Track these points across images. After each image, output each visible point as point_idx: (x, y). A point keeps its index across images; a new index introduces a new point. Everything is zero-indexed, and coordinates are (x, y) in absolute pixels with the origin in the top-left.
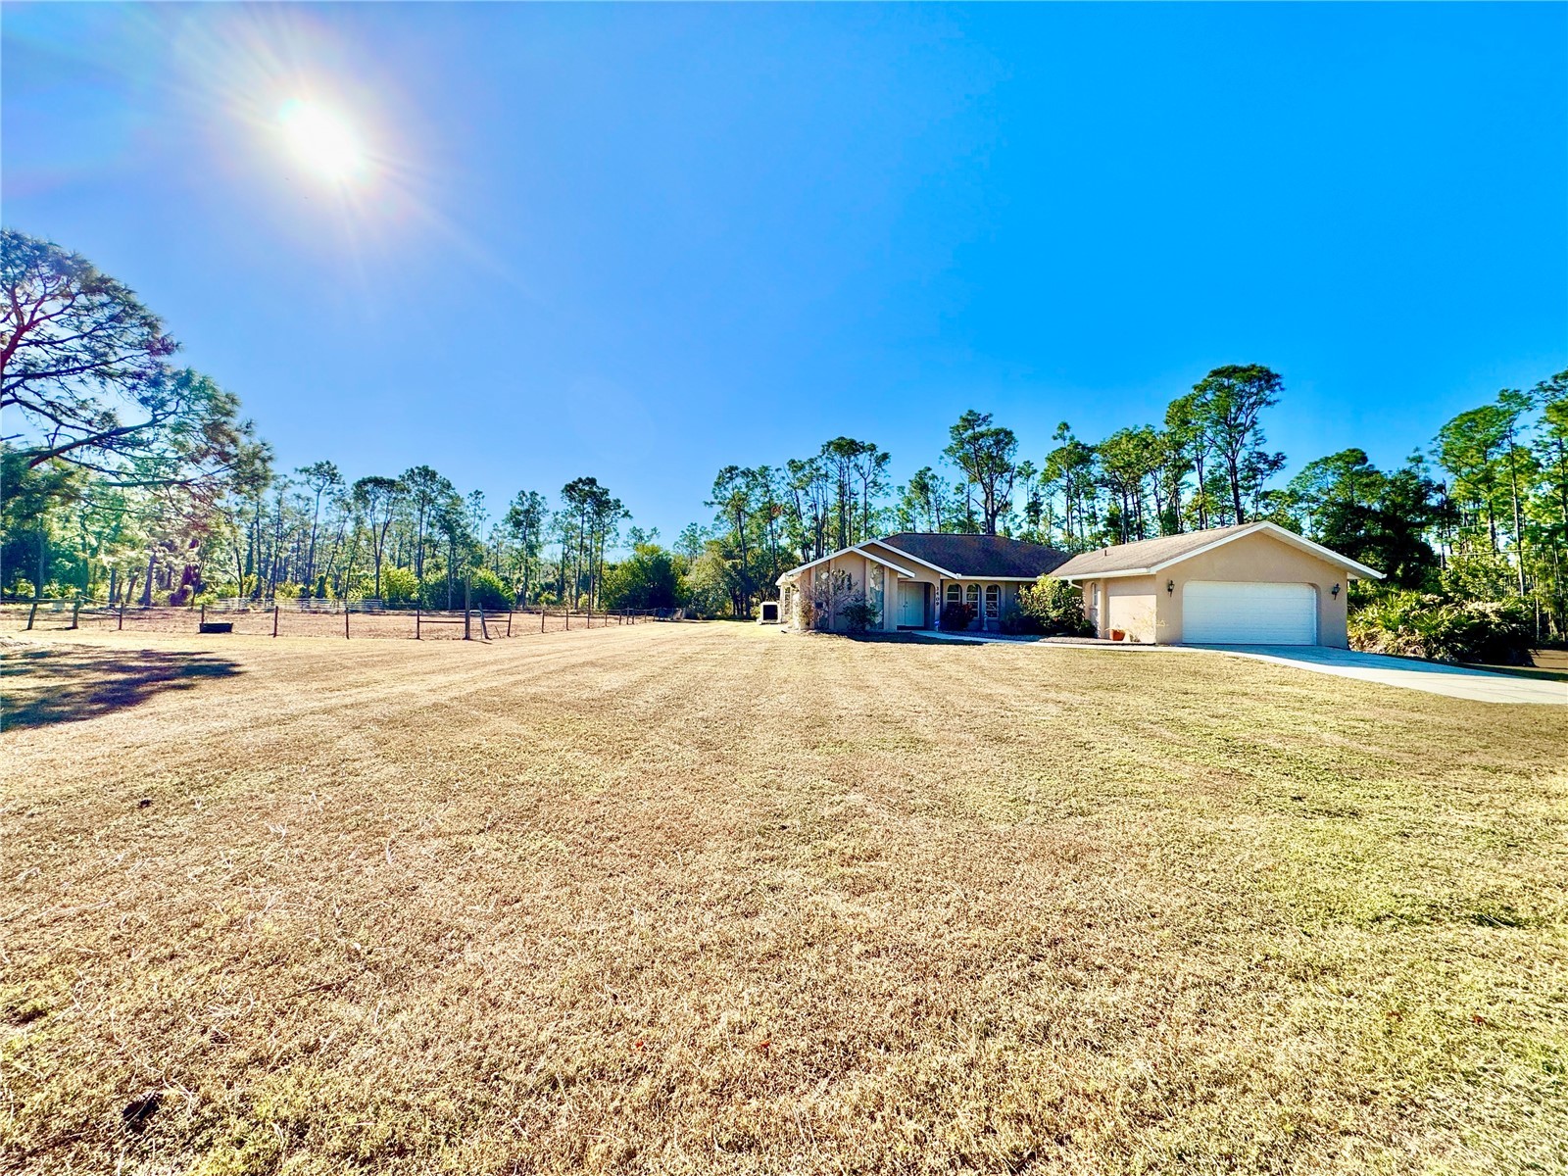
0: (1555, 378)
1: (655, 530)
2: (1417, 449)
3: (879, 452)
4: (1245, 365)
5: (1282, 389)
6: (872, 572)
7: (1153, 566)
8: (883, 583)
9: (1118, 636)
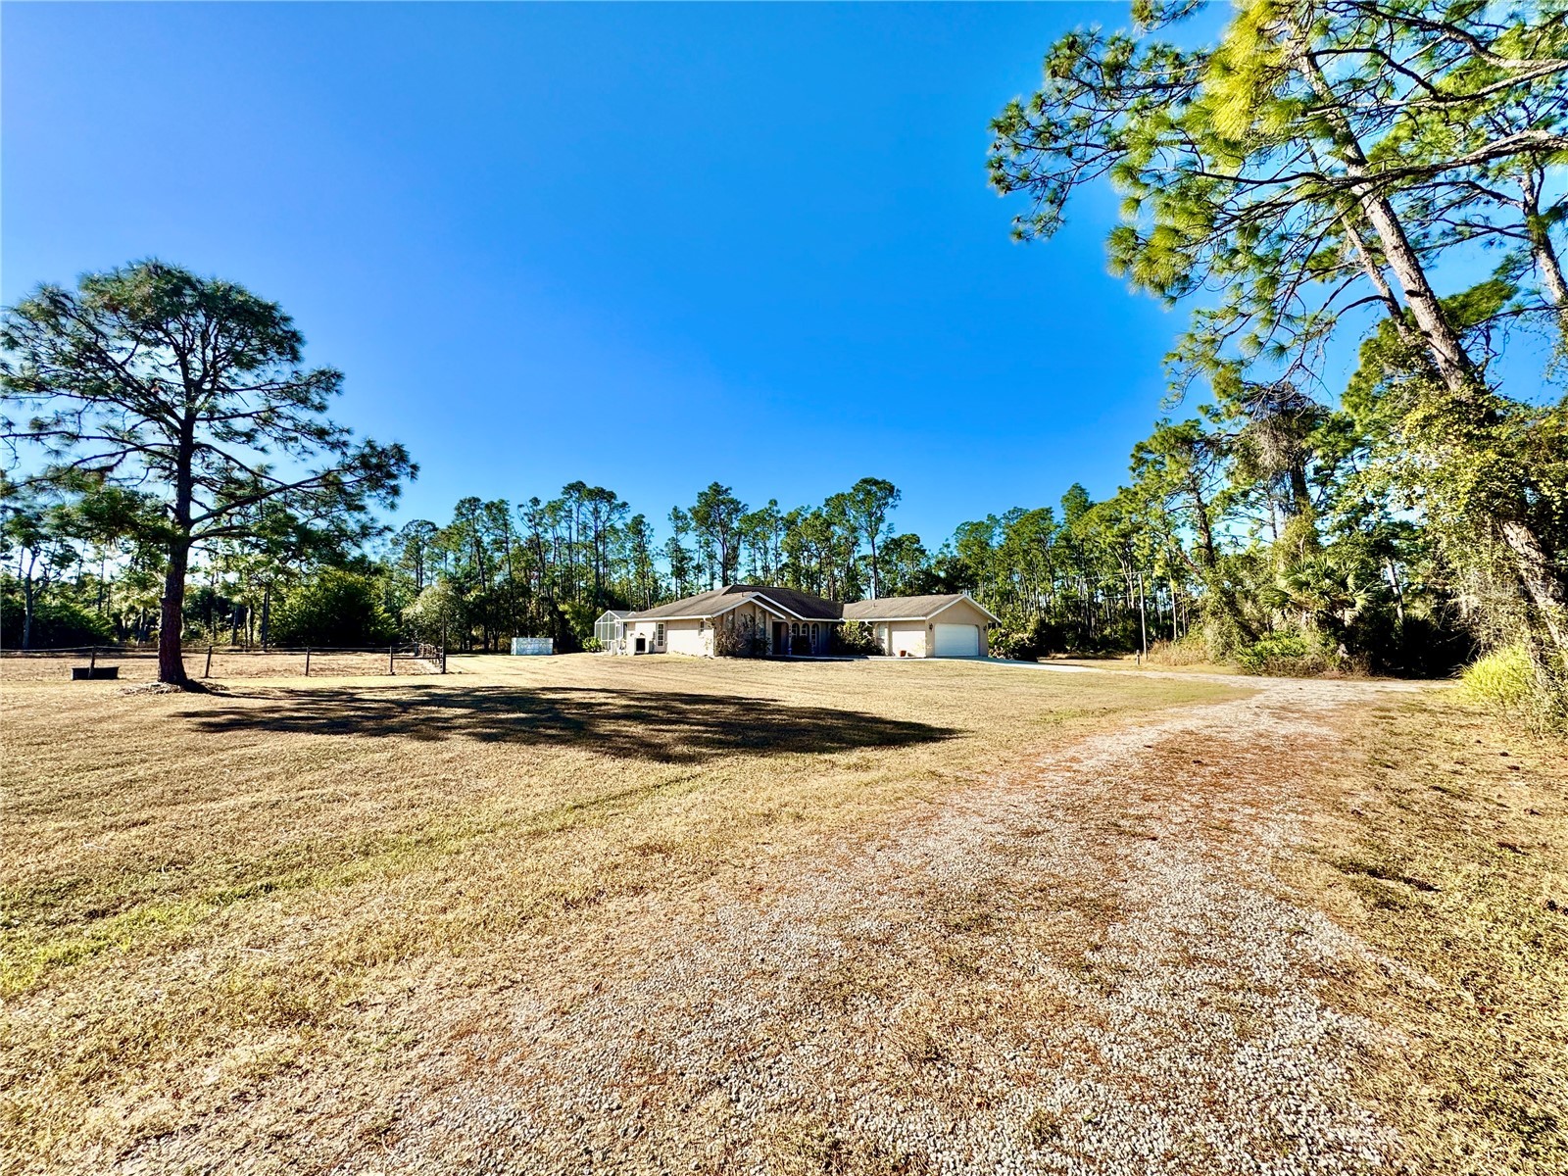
0: (1009, 512)
2: (946, 540)
5: (899, 499)
6: (758, 616)
7: (926, 615)
8: (765, 622)
9: (903, 653)
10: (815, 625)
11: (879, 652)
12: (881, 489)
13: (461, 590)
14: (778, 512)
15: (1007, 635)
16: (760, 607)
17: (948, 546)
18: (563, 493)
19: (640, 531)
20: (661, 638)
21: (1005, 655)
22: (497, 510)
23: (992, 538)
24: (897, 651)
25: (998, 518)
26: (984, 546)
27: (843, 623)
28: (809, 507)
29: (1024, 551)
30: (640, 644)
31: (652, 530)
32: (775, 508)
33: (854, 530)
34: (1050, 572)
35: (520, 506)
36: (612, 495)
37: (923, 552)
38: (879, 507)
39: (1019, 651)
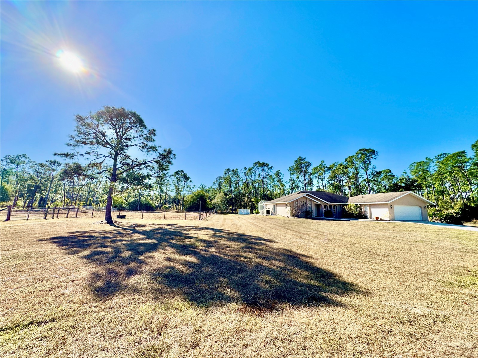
0: (438, 155)
1: (195, 186)
2: (405, 170)
3: (270, 166)
4: (368, 149)
5: (378, 155)
6: (308, 202)
7: (388, 201)
8: (311, 204)
9: (377, 218)
10: (335, 206)
11: (365, 217)
12: (368, 152)
13: (226, 195)
14: (325, 165)
15: (441, 211)
16: (309, 199)
17: (406, 173)
18: (254, 165)
19: (279, 175)
20: (274, 210)
21: (440, 220)
22: (235, 172)
23: (429, 167)
24: (374, 217)
25: (432, 158)
26: (425, 171)
27: (347, 205)
28: (338, 162)
29: (450, 172)
30: (268, 212)
31: (283, 175)
32: (324, 164)
33: (357, 169)
34: (468, 181)
35: (241, 170)
36: (267, 165)
37: (394, 176)
38: (368, 159)
39: (449, 219)
